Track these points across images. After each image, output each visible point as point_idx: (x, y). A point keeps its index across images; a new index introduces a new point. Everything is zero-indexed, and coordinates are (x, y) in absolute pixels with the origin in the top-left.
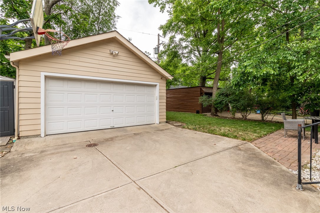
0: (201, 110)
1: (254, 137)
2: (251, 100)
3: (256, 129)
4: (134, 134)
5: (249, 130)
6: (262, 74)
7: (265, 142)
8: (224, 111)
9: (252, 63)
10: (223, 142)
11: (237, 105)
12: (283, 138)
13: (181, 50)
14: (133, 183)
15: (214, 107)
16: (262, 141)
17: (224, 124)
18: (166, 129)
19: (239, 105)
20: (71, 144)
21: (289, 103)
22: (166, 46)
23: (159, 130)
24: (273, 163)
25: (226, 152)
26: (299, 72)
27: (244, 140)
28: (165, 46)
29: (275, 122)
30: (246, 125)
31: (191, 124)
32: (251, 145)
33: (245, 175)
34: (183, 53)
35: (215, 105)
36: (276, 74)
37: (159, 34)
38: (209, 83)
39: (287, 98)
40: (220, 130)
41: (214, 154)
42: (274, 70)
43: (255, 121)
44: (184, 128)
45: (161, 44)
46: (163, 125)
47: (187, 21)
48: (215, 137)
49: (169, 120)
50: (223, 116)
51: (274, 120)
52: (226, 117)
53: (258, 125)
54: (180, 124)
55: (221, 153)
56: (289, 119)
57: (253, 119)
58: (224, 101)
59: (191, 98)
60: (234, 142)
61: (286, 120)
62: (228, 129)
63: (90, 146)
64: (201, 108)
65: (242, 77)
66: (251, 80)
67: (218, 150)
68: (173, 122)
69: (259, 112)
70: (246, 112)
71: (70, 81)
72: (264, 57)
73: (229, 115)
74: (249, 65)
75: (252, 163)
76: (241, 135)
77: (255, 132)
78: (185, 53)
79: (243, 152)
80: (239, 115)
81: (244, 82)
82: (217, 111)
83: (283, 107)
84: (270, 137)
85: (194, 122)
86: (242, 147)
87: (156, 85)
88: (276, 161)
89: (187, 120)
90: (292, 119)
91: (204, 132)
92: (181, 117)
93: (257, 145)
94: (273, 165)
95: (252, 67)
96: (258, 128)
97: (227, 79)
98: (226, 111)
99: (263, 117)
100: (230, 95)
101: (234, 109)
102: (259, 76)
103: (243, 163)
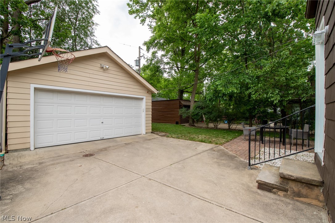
0: (180, 121)
1: (223, 141)
2: (220, 112)
3: (225, 136)
4: (125, 144)
5: (219, 137)
6: (229, 92)
7: (231, 144)
8: (200, 122)
9: (222, 83)
10: (202, 146)
11: (210, 116)
12: (243, 141)
13: (162, 65)
14: (144, 177)
15: (192, 118)
16: (229, 144)
17: (200, 133)
18: (153, 139)
19: (212, 116)
20: (66, 156)
21: (248, 115)
22: (149, 61)
23: (146, 140)
24: (236, 157)
25: (205, 153)
26: (253, 92)
27: (217, 144)
28: (147, 60)
29: (238, 130)
30: (217, 133)
31: (174, 134)
32: (222, 147)
33: (219, 165)
34: (164, 68)
35: (193, 116)
36: (238, 92)
37: (140, 47)
38: (185, 96)
39: (246, 111)
40: (198, 138)
41: (197, 154)
42: (237, 89)
43: (224, 130)
44: (168, 137)
45: (142, 57)
46: (150, 135)
47: (168, 39)
48: (195, 143)
49: (154, 130)
50: (199, 126)
51: (237, 129)
52: (202, 127)
53: (226, 132)
54: (164, 134)
55: (202, 154)
56: (248, 127)
57: (222, 128)
58: (200, 113)
59: (171, 110)
60: (210, 146)
61: (244, 128)
62: (204, 136)
63: (86, 156)
64: (180, 120)
65: (214, 93)
66: (221, 96)
67: (199, 152)
68: (157, 132)
69: (226, 122)
70: (217, 122)
71: (59, 93)
72: (230, 79)
73: (204, 125)
74: (220, 84)
75: (223, 158)
76: (214, 140)
77: (224, 138)
78: (166, 69)
79: (216, 152)
80: (211, 125)
81: (216, 97)
82: (194, 122)
83: (244, 118)
84: (234, 141)
85: (176, 131)
86: (215, 149)
87: (142, 99)
88: (238, 156)
89: (169, 130)
90: (250, 127)
91: (186, 140)
92: (163, 128)
93: (226, 147)
94: (236, 159)
95: (221, 86)
96: (226, 135)
97: (201, 93)
98: (201, 121)
99: (229, 126)
100: (204, 108)
101: (208, 120)
102: (226, 93)
103: (217, 159)
